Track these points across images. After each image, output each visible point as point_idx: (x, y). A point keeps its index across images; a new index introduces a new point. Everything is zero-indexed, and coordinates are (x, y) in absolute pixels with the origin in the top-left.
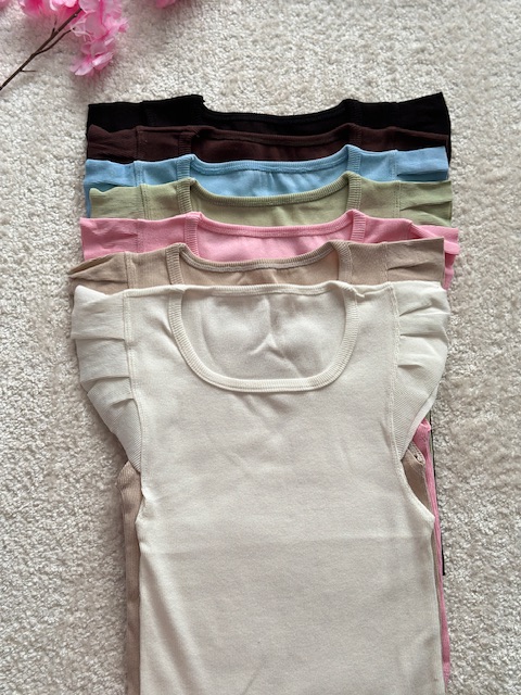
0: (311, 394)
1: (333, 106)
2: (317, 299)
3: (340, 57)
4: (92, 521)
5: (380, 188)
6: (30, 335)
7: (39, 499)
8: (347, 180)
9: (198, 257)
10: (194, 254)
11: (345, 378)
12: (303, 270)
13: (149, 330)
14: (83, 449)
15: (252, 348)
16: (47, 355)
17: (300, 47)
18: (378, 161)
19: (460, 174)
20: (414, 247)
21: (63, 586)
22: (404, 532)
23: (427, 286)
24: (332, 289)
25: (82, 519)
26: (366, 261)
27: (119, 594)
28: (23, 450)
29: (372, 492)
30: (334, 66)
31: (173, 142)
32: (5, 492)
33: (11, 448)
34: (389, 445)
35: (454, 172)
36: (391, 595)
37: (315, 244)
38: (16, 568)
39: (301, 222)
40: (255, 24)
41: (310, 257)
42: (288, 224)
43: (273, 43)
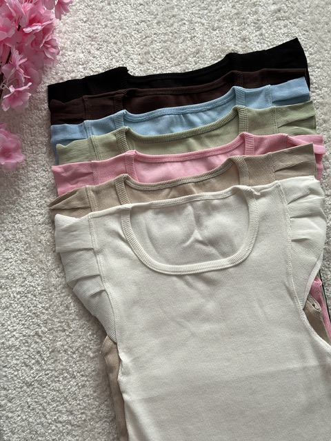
0: (231, 270)
1: (220, 60)
2: (226, 201)
3: (221, 24)
4: (87, 380)
5: (261, 114)
6: (27, 254)
7: (49, 369)
8: (236, 111)
9: (138, 182)
10: (135, 181)
11: (254, 255)
12: (213, 181)
13: (110, 239)
14: (75, 329)
15: (184, 241)
16: (41, 267)
17: (191, 22)
18: (257, 94)
19: (318, 95)
20: (291, 153)
21: (73, 430)
22: (313, 362)
23: (305, 180)
24: (236, 192)
25: (81, 380)
26: (258, 168)
27: (114, 431)
28: (33, 336)
29: (285, 335)
30: (217, 32)
31: (110, 103)
32: (24, 368)
33: (24, 336)
34: (293, 299)
35: (313, 94)
36: (309, 409)
37: (220, 161)
38: (38, 421)
39: (207, 146)
40: (157, 10)
41: (217, 171)
42: (199, 149)
43: (171, 22)
